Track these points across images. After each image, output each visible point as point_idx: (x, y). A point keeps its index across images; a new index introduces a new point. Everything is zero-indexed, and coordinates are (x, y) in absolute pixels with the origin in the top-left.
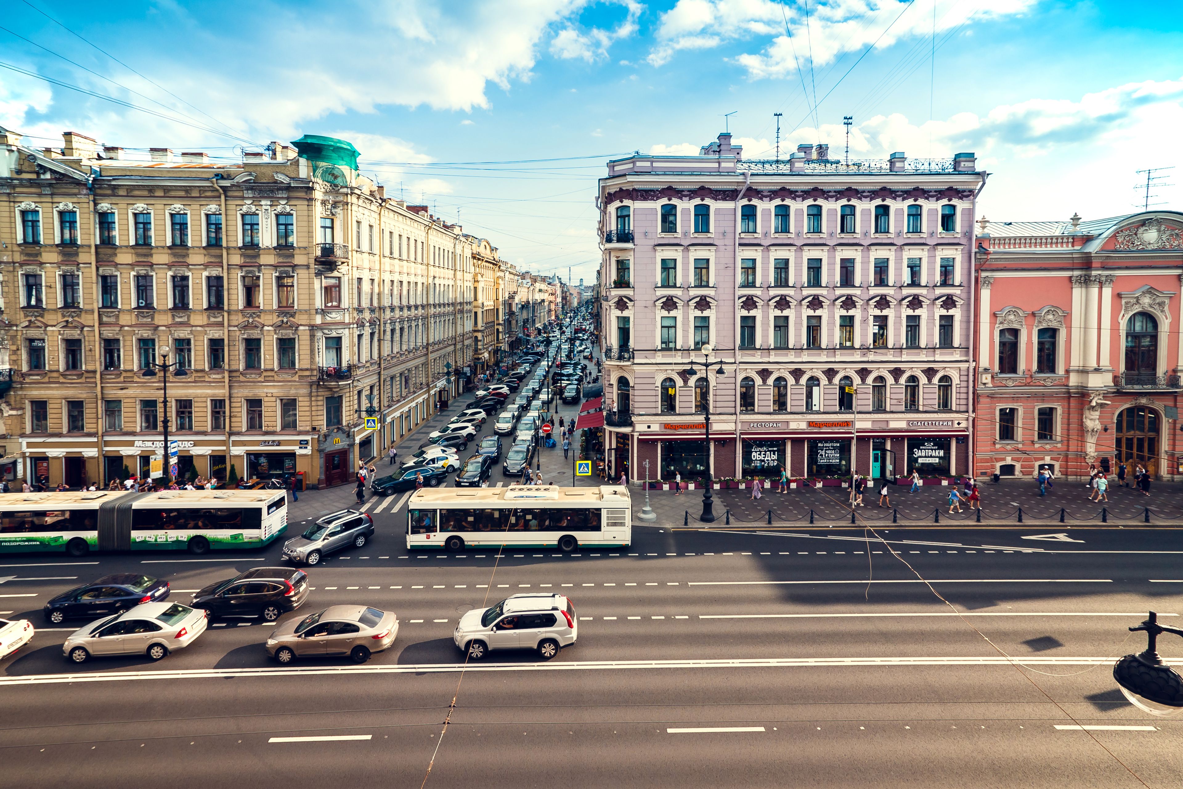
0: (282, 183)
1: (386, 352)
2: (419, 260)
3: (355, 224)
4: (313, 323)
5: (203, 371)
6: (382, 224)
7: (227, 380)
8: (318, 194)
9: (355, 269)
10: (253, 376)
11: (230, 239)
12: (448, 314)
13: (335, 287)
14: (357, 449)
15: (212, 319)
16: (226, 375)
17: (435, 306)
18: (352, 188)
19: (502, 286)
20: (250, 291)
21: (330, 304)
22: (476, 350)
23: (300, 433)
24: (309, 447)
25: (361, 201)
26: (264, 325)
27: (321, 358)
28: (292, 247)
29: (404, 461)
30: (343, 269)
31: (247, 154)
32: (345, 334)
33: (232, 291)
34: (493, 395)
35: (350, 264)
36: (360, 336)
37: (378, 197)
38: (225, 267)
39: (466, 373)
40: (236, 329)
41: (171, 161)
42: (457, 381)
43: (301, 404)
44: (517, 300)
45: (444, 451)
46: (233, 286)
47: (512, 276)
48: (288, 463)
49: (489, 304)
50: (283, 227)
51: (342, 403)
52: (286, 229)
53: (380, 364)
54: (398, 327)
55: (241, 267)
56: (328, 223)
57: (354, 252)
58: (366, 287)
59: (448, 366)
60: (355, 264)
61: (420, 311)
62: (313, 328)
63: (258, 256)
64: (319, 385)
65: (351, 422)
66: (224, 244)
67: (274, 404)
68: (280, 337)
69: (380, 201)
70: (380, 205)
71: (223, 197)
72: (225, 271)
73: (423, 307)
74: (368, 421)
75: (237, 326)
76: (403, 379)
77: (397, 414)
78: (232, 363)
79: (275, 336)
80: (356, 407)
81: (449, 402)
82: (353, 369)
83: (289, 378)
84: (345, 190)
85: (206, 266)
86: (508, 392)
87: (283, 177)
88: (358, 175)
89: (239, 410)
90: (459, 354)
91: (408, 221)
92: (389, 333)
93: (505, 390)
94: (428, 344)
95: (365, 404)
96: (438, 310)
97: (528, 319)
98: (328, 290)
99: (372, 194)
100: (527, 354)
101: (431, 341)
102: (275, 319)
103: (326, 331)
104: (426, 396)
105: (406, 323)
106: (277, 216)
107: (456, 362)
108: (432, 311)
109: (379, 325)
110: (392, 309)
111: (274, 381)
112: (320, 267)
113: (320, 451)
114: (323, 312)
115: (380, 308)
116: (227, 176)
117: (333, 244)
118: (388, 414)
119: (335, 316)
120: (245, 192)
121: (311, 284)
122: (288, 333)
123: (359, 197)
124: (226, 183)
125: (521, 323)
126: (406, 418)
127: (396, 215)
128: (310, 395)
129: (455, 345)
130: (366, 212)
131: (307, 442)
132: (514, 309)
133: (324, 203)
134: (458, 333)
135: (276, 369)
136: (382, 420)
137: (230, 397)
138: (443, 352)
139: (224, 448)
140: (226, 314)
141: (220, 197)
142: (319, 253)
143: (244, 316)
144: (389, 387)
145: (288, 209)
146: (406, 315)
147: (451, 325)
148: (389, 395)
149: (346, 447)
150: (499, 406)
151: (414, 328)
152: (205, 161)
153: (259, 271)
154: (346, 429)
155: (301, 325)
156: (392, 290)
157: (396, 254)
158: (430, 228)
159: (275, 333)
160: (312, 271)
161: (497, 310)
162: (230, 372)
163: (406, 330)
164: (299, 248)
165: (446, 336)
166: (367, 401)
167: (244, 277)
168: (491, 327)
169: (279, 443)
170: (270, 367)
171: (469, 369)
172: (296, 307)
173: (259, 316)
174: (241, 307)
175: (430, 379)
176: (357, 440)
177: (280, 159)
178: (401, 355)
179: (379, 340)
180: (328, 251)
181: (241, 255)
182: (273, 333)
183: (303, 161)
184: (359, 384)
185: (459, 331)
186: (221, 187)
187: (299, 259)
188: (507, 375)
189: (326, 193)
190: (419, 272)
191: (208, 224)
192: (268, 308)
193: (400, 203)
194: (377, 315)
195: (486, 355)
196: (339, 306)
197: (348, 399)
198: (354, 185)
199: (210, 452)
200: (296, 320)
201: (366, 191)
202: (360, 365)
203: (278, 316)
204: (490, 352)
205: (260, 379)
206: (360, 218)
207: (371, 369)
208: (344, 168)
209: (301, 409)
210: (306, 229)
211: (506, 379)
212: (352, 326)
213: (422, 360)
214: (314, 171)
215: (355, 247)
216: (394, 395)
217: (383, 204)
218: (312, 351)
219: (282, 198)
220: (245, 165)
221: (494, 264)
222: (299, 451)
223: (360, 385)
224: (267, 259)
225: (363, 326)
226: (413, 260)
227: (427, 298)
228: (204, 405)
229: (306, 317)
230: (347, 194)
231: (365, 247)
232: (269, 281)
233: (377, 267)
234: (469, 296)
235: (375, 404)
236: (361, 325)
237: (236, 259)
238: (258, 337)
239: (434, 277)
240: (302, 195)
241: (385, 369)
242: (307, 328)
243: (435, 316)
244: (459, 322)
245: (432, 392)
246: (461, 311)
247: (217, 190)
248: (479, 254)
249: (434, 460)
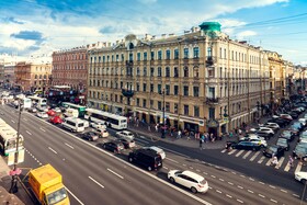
1: (231, 94)
2: (244, 61)
3: (219, 49)
4: (205, 82)
5: (173, 95)
6: (230, 48)
7: (179, 98)
8: (207, 41)
9: (219, 64)
10: (186, 98)
11: (181, 56)
12: (257, 82)
13: (212, 70)
14: (220, 128)
15: (176, 80)
16: (179, 96)
17: (251, 78)
18: (218, 37)
19: (285, 72)
20: (186, 72)
21: (210, 76)
22: (272, 98)
23: (200, 118)
24: (203, 124)
25: (222, 41)
26: (189, 82)
27: (207, 94)
28: (199, 58)
30: (215, 64)
31: (185, 32)
32: (216, 86)
35: (218, 62)
36: (221, 88)
37: (228, 39)
39: (267, 107)
40: (181, 83)
42: (262, 110)
43: (201, 109)
46: (181, 70)
47: (290, 67)
48: (196, 127)
50: (196, 52)
51: (215, 110)
53: (229, 99)
54: (236, 85)
55: (183, 64)
56: (210, 50)
57: (219, 59)
59: (258, 103)
61: (245, 80)
62: (205, 84)
63: (188, 61)
64: (207, 103)
65: (218, 118)
66: (179, 58)
67: (192, 107)
69: (228, 41)
72: (179, 66)
73: (246, 78)
76: (238, 106)
77: (236, 118)
78: (180, 93)
80: (220, 113)
82: (219, 99)
83: (197, 100)
84: (216, 38)
85: (174, 64)
87: (196, 37)
88: (221, 32)
89: (182, 107)
90: (263, 99)
92: (232, 88)
94: (248, 93)
96: (253, 80)
99: (226, 38)
101: (250, 92)
103: (209, 85)
104: (248, 113)
105: (239, 84)
106: (194, 49)
107: (261, 102)
108: (250, 80)
109: (228, 84)
110: (233, 79)
111: (192, 100)
112: (207, 64)
113: (207, 126)
114: (208, 79)
115: (229, 78)
116: (181, 39)
117: (211, 56)
118: (232, 118)
119: (212, 80)
120: (185, 43)
121: (204, 69)
122: (197, 85)
124: (180, 41)
126: (239, 120)
127: (235, 45)
128: (204, 106)
129: (261, 94)
130: (224, 45)
131: (202, 122)
133: (209, 43)
134: (263, 89)
135: (193, 96)
136: (230, 119)
137: (180, 103)
138: (255, 97)
139: (177, 118)
140: (179, 78)
141: (178, 45)
142: (207, 59)
143: (184, 79)
144: (232, 107)
145: (197, 46)
147: (259, 86)
148: (232, 111)
149: (216, 126)
151: (242, 87)
153: (188, 66)
154: (216, 120)
155: (201, 83)
156: (233, 72)
157: (235, 59)
158: (249, 49)
159: (193, 85)
160: (205, 65)
161: (283, 82)
163: (239, 87)
164: (201, 58)
165: (257, 91)
166: (224, 111)
167: (184, 68)
168: (279, 89)
170: (191, 95)
171: (268, 105)
172: (199, 77)
173: (188, 79)
174: (183, 76)
177: (195, 31)
178: (237, 96)
179: (228, 90)
180: (210, 58)
181: (184, 61)
183: (202, 31)
187: (200, 62)
189: (210, 40)
190: (244, 65)
191: (175, 53)
192: (191, 77)
193: (237, 41)
194: (227, 80)
195: (277, 101)
196: (214, 77)
197: (217, 109)
199: (174, 119)
200: (200, 81)
201: (223, 37)
202: (221, 98)
203: (194, 80)
205: (188, 99)
206: (221, 47)
207: (225, 100)
208: (216, 31)
210: (203, 52)
212: (218, 84)
213: (246, 99)
214: (206, 33)
215: (219, 57)
216: (234, 111)
217: (230, 42)
218: (204, 91)
219: (196, 43)
220: (185, 35)
221: (280, 62)
222: (200, 124)
223: (221, 105)
224: (191, 62)
225: (222, 84)
226: (242, 61)
228: (172, 105)
229: (202, 80)
231: (223, 56)
233: (228, 63)
235: (227, 113)
237: (182, 62)
238: (188, 86)
239: (251, 67)
240: (202, 41)
241: (231, 101)
242: (203, 84)
243: (251, 82)
244: (263, 85)
245: (251, 112)
246: (264, 81)
247: (178, 43)
248: (272, 58)
249: (254, 140)
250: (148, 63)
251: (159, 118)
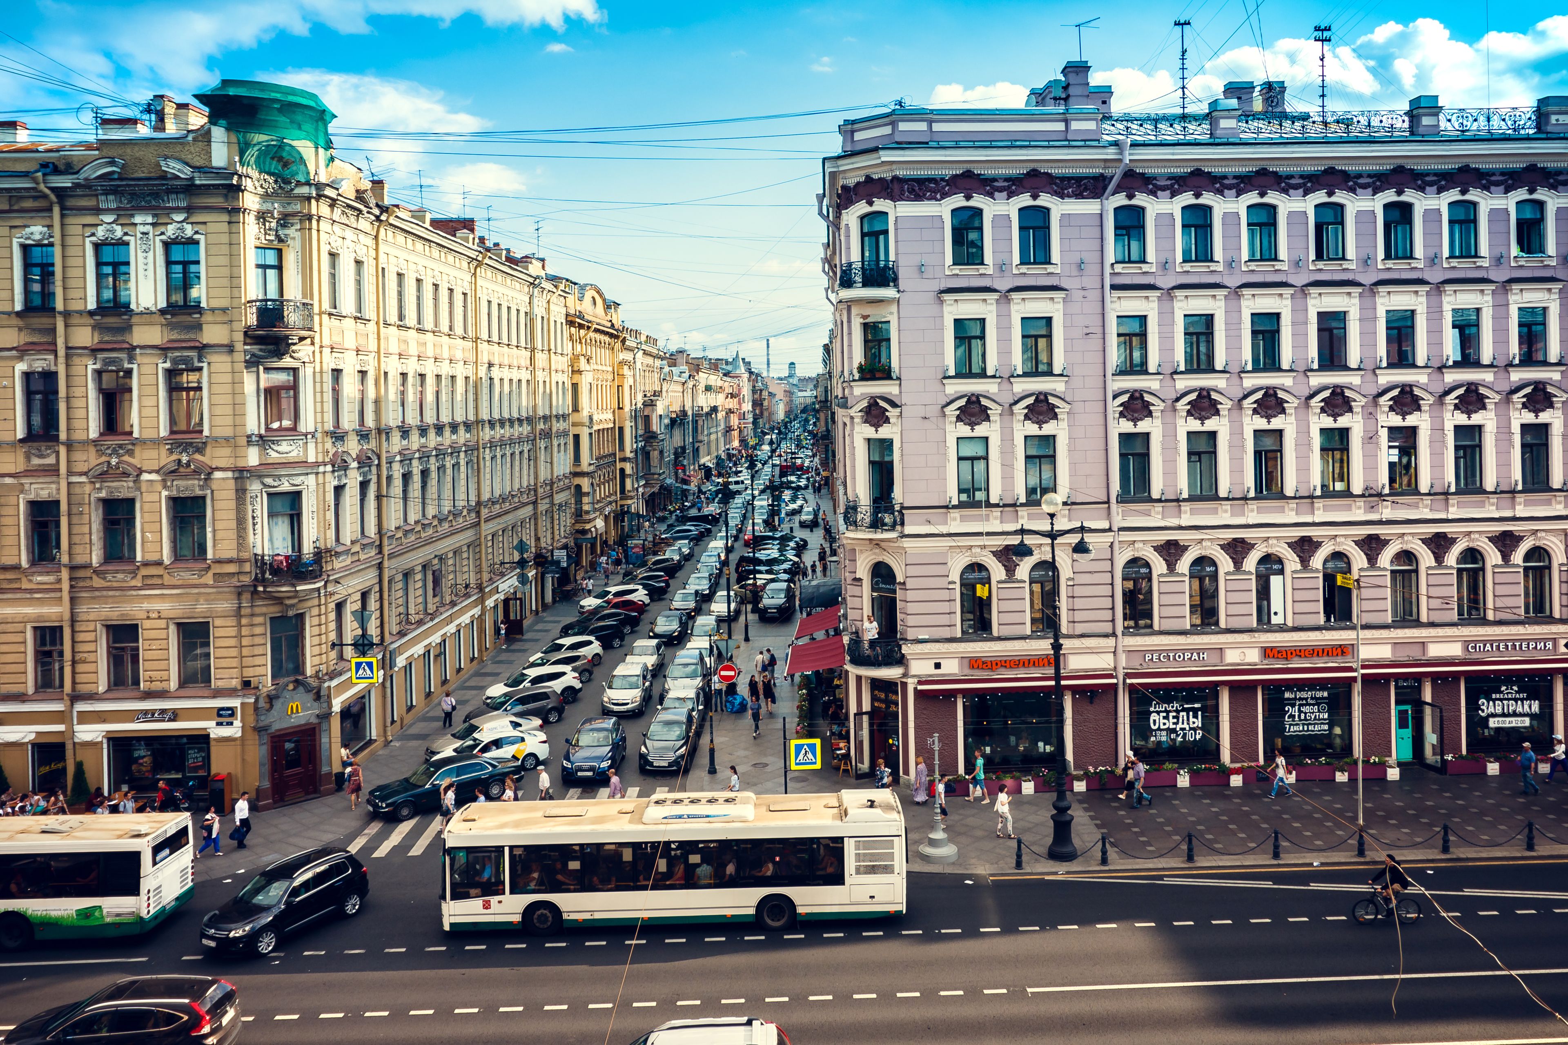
0: (178, 177)
1: (393, 519)
2: (459, 330)
3: (325, 259)
4: (241, 464)
5: (17, 568)
6: (382, 258)
7: (65, 586)
8: (251, 201)
9: (327, 351)
10: (120, 576)
11: (72, 294)
12: (520, 440)
13: (287, 388)
14: (336, 724)
15: (36, 461)
16: (65, 574)
17: (492, 424)
18: (319, 186)
19: (631, 381)
20: (113, 401)
21: (276, 425)
22: (579, 514)
23: (218, 693)
24: (237, 723)
25: (337, 212)
26: (141, 471)
27: (259, 537)
28: (197, 308)
29: (435, 747)
30: (303, 351)
31: (106, 122)
32: (309, 485)
33: (76, 403)
34: (616, 606)
35: (317, 340)
36: (339, 490)
37: (372, 202)
38: (61, 352)
39: (559, 562)
40: (83, 479)
42: (541, 579)
43: (219, 632)
44: (660, 408)
45: (516, 725)
46: (78, 392)
47: (650, 360)
48: (193, 757)
49: (604, 418)
50: (179, 268)
51: (303, 629)
52: (185, 272)
53: (380, 547)
54: (416, 468)
55: (94, 351)
56: (271, 258)
57: (325, 317)
58: (350, 387)
59: (521, 547)
60: (326, 342)
61: (462, 436)
62: (242, 475)
63: (128, 328)
64: (255, 592)
65: (323, 668)
66: (59, 306)
67: (162, 634)
68: (174, 493)
69: (377, 211)
70: (378, 218)
71: (56, 210)
72: (61, 360)
73: (468, 426)
74: (358, 665)
75: (85, 474)
76: (430, 578)
77: (418, 649)
78: (77, 549)
79: (165, 493)
80: (333, 636)
81: (526, 623)
82: (326, 557)
83: (194, 579)
84: (304, 190)
85: (22, 352)
86: (647, 600)
87: (178, 166)
88: (332, 159)
89: (91, 647)
90: (544, 522)
91: (435, 252)
92: (398, 482)
93: (640, 595)
94: (479, 503)
95: (352, 629)
96: (499, 432)
97: (683, 448)
98: (272, 394)
99: (360, 196)
100: (684, 519)
101: (486, 496)
102: (164, 458)
103: (269, 481)
104: (476, 611)
105: (433, 460)
106: (167, 245)
107: (538, 539)
108: (487, 434)
109: (379, 466)
110: (405, 432)
111: (162, 586)
112: (255, 349)
113: (260, 730)
115: (379, 431)
116: (66, 167)
117: (281, 302)
118: (400, 650)
119: (287, 450)
120: (103, 198)
121: (236, 383)
122: (191, 487)
123: (333, 203)
124: (64, 182)
125: (669, 457)
126: (437, 656)
127: (410, 239)
128: (238, 614)
129: (535, 503)
130: (349, 234)
131: (232, 711)
132: (655, 427)
133: (262, 216)
134: (541, 478)
135: (167, 561)
136: (387, 664)
137: (73, 621)
138: (510, 519)
139: (61, 728)
140: (63, 450)
141: (50, 210)
142: (252, 319)
143: (100, 453)
144: (400, 593)
145: (189, 231)
146: (432, 444)
147: (525, 462)
148: (402, 609)
149: (314, 720)
150: (627, 630)
151: (449, 471)
152: (22, 137)
153: (131, 359)
154: (313, 683)
155: (218, 469)
156: (403, 393)
157: (411, 319)
158: (480, 264)
159: (165, 487)
160: (240, 357)
161: (621, 429)
162: (73, 568)
163: (434, 475)
164: (213, 310)
165: (517, 486)
166: (356, 625)
167: (99, 373)
168: (609, 464)
169: (175, 715)
170: (154, 557)
171: (564, 553)
172: (206, 432)
173: (131, 453)
174: (93, 434)
175: (486, 576)
176: (337, 705)
177: (171, 128)
178: (424, 526)
179: (379, 497)
180: (271, 314)
181: (94, 328)
182: (159, 487)
183: (218, 133)
184: (339, 588)
185: (544, 474)
186: (52, 189)
187: (212, 333)
188: (644, 564)
189: (266, 196)
190: (459, 355)
191: (27, 266)
192: (149, 434)
193: (419, 214)
194: (373, 444)
195: (600, 523)
196: (294, 429)
197: (315, 621)
198: (323, 178)
199: (32, 736)
200: (209, 458)
201: (348, 190)
202: (340, 549)
203: (171, 451)
204: (606, 518)
205: (133, 583)
206: (337, 244)
207: (362, 557)
208: (305, 147)
209: (220, 643)
210: (226, 271)
211: (641, 573)
212: (321, 469)
213: (468, 536)
214: (242, 154)
215: (326, 306)
216: (412, 611)
217: (383, 218)
218: (241, 522)
219: (177, 209)
220: (102, 144)
221: (611, 336)
222: (217, 732)
223: (341, 591)
224: (146, 334)
225: (345, 468)
226: (446, 329)
227: (476, 408)
228: (19, 638)
229: (226, 451)
230: (309, 199)
231: (347, 305)
232: (151, 379)
233: (373, 346)
234: (562, 403)
235: (373, 630)
236: (340, 465)
237: (84, 336)
238: (130, 495)
239: (490, 365)
240: (217, 201)
241: (391, 556)
242: (230, 474)
243: (492, 445)
244: (542, 456)
245: (490, 603)
246: (547, 435)
247: (45, 196)
248: (581, 316)
249: (497, 743)
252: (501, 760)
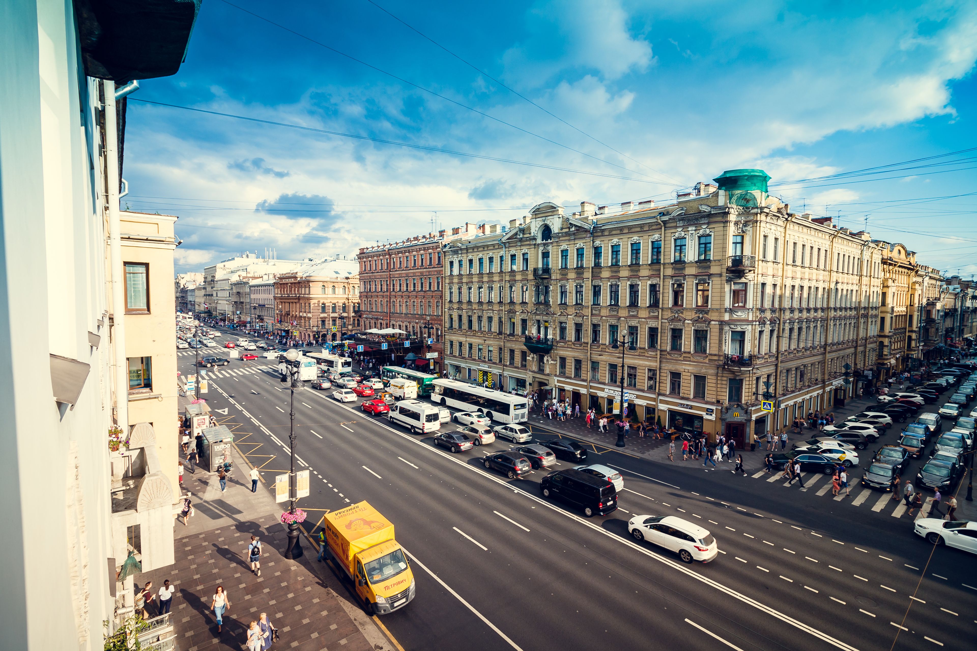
0: (705, 212)
1: (784, 346)
2: (822, 266)
3: (762, 238)
4: (722, 319)
5: (644, 349)
6: (787, 236)
7: (658, 357)
8: (733, 217)
9: (760, 276)
10: (676, 355)
11: (666, 257)
12: (850, 317)
13: (742, 290)
14: (753, 425)
15: (652, 314)
16: (658, 353)
17: (835, 309)
18: (762, 208)
19: (920, 292)
20: (677, 294)
21: (736, 305)
22: (881, 355)
23: (707, 403)
24: (714, 415)
25: (769, 218)
26: (685, 320)
27: (727, 347)
28: (709, 260)
29: (797, 444)
30: (750, 276)
31: (679, 196)
32: (748, 329)
33: (665, 295)
34: (901, 402)
35: (756, 271)
36: (761, 332)
37: (785, 213)
38: (662, 277)
39: (867, 377)
40: (666, 321)
41: (633, 209)
42: (855, 383)
43: (709, 381)
44: (939, 306)
45: (840, 445)
46: (666, 291)
47: (934, 282)
48: (697, 423)
49: (901, 309)
50: (703, 246)
51: (742, 385)
52: (705, 247)
53: (777, 358)
54: (796, 326)
55: (672, 277)
56: (739, 239)
57: (760, 262)
58: (769, 290)
59: (847, 366)
60: (760, 272)
61: (820, 314)
62: (722, 323)
63: (684, 268)
64: (724, 368)
65: (749, 401)
66: (662, 262)
67: (689, 378)
68: (696, 328)
69: (786, 216)
70: (787, 219)
71: (663, 228)
72: (662, 280)
73: (823, 309)
74: (764, 404)
75: (667, 319)
76: (799, 374)
77: (791, 403)
78: (663, 345)
79: (693, 328)
80: (754, 390)
81: (846, 401)
82: (753, 358)
83: (702, 360)
84: (755, 211)
85: (650, 277)
86: (923, 403)
87: (706, 207)
88: (768, 196)
89: (665, 378)
90: (860, 357)
91: (813, 232)
92: (787, 332)
93: (918, 399)
94: (826, 344)
95: (762, 389)
96: (839, 313)
97: (953, 329)
98: (736, 293)
99: (779, 210)
100: (950, 365)
101: (830, 341)
102: (693, 315)
103: (732, 326)
104: (820, 391)
105: (804, 323)
106: (699, 237)
107: (856, 364)
108: (832, 314)
109: (779, 324)
110: (792, 310)
111: (690, 361)
112: (730, 275)
113: (722, 420)
114: (731, 311)
115: (780, 309)
116: (668, 213)
117: (741, 257)
118: (783, 402)
119: (740, 314)
120: (678, 222)
121: (723, 288)
122: (702, 326)
123: (767, 214)
124: (666, 218)
125: (942, 332)
126: (799, 407)
127: (801, 227)
128: (717, 375)
129: (856, 347)
130: (773, 227)
131: (712, 411)
132: (934, 315)
133: (736, 223)
134: (861, 335)
135: (692, 353)
136: (777, 405)
137: (660, 369)
138: (842, 353)
139: (654, 403)
140: (660, 311)
141: (661, 228)
142: (730, 264)
143: (672, 312)
144: (784, 378)
145: (708, 231)
146: (805, 317)
147: (852, 328)
148: (785, 385)
149: (744, 421)
150: (909, 415)
151: (812, 329)
152: (652, 205)
153: (684, 280)
154: (745, 407)
155: (713, 320)
156: (792, 294)
157: (799, 262)
158: (835, 236)
159: (693, 326)
160: (724, 278)
161: (911, 317)
162: (661, 351)
163: (804, 330)
164: (715, 261)
165: (846, 339)
166: (764, 387)
167: (673, 284)
168: (901, 333)
169: (691, 407)
170: (688, 350)
171: (871, 372)
172: (709, 307)
173: (682, 313)
174: (670, 306)
175: (826, 377)
176: (754, 417)
177: (703, 194)
178: (798, 351)
179: (778, 337)
180: (738, 262)
181: (673, 269)
182: (691, 326)
183: (722, 192)
184: (758, 371)
185: (862, 334)
186: (662, 221)
187: (714, 270)
188: (921, 384)
189: (739, 215)
190: (821, 278)
191: (653, 248)
192: (689, 306)
193: (806, 217)
194: (777, 315)
195: (893, 361)
196: (744, 307)
197: (747, 383)
198: (763, 205)
199: (646, 404)
200: (710, 316)
201: (774, 209)
202: (759, 356)
203: (696, 313)
204: (897, 359)
205: (680, 359)
206: (767, 232)
207: (769, 360)
208: (757, 193)
209: (709, 385)
210: (721, 246)
211: (919, 388)
212: (754, 323)
213: (820, 358)
214: (730, 199)
215: (761, 257)
216: (789, 385)
217: (789, 219)
218: (720, 341)
219: (704, 224)
220: (680, 203)
221: (909, 269)
222: (706, 417)
223: (759, 373)
224: (690, 271)
225: (764, 323)
226: (816, 267)
227: (828, 302)
228: (643, 371)
229: (717, 314)
230: (757, 214)
231: (770, 256)
232: (691, 287)
233: (780, 274)
234: (876, 300)
235: (771, 390)
236: (762, 322)
237: (669, 272)
238: (681, 328)
239: (837, 283)
240: (719, 219)
241: (782, 362)
242: (717, 323)
243: (835, 319)
244: (862, 326)
245: (828, 389)
246: (866, 316)
247: (660, 224)
248: (891, 259)
249: (830, 451)
250: (588, 274)
251: (610, 401)
252: (832, 459)
